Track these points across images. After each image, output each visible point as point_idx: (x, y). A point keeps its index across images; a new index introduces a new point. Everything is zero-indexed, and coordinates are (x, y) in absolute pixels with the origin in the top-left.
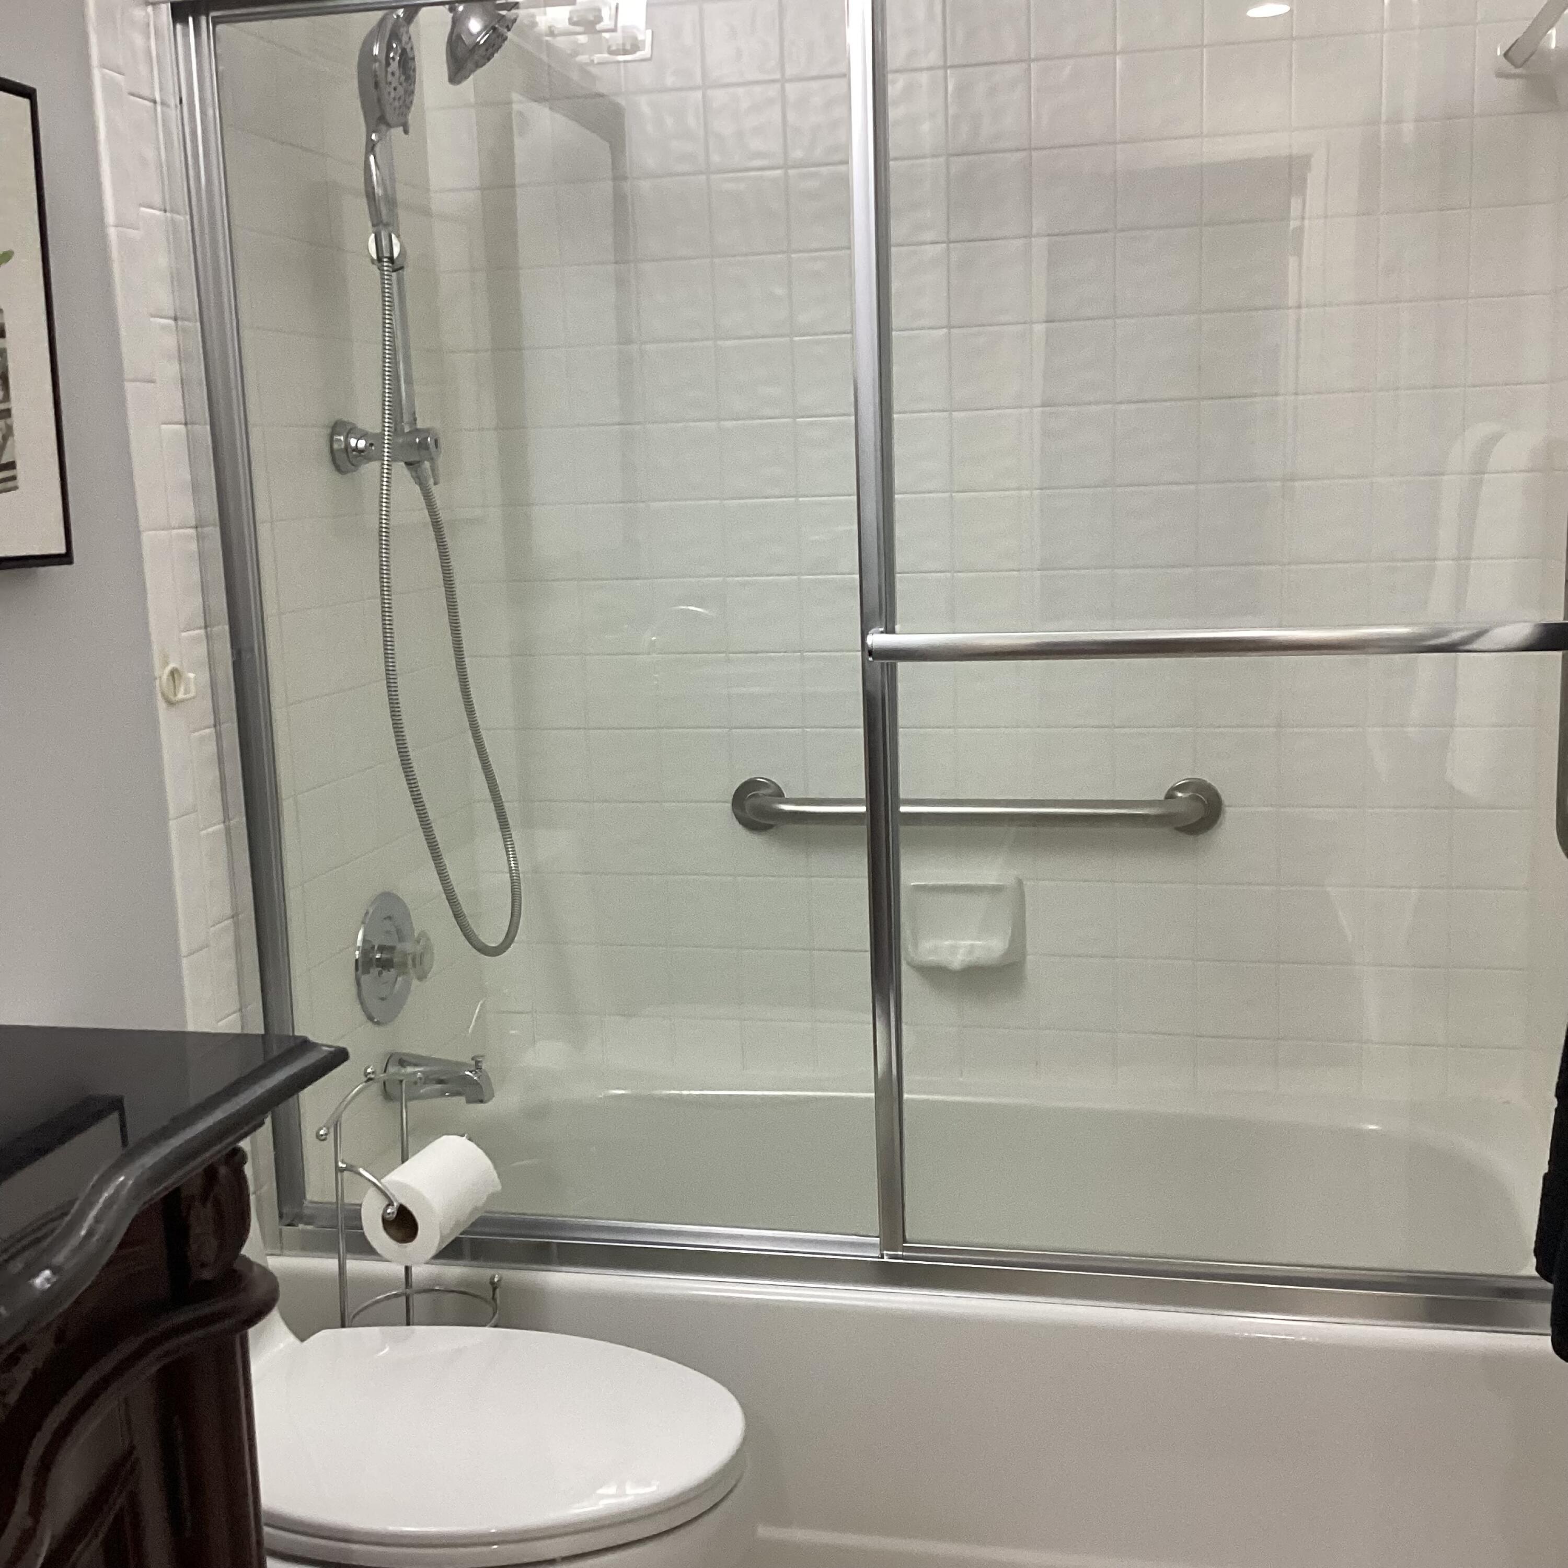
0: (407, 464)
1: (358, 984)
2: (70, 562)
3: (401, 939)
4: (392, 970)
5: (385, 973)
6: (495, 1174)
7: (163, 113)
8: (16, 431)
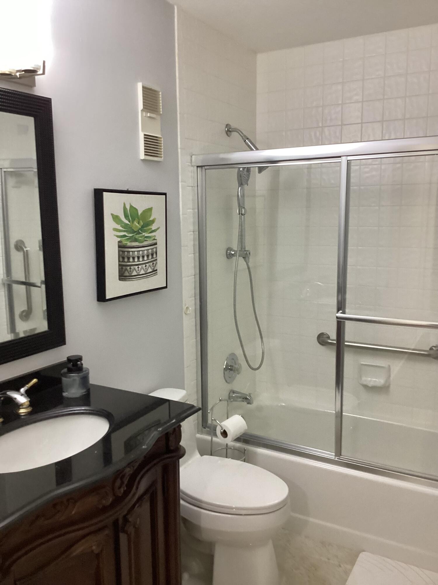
0: (242, 257)
1: (224, 374)
2: (167, 288)
3: (235, 364)
5: (231, 371)
7: (194, 188)
8: (158, 263)
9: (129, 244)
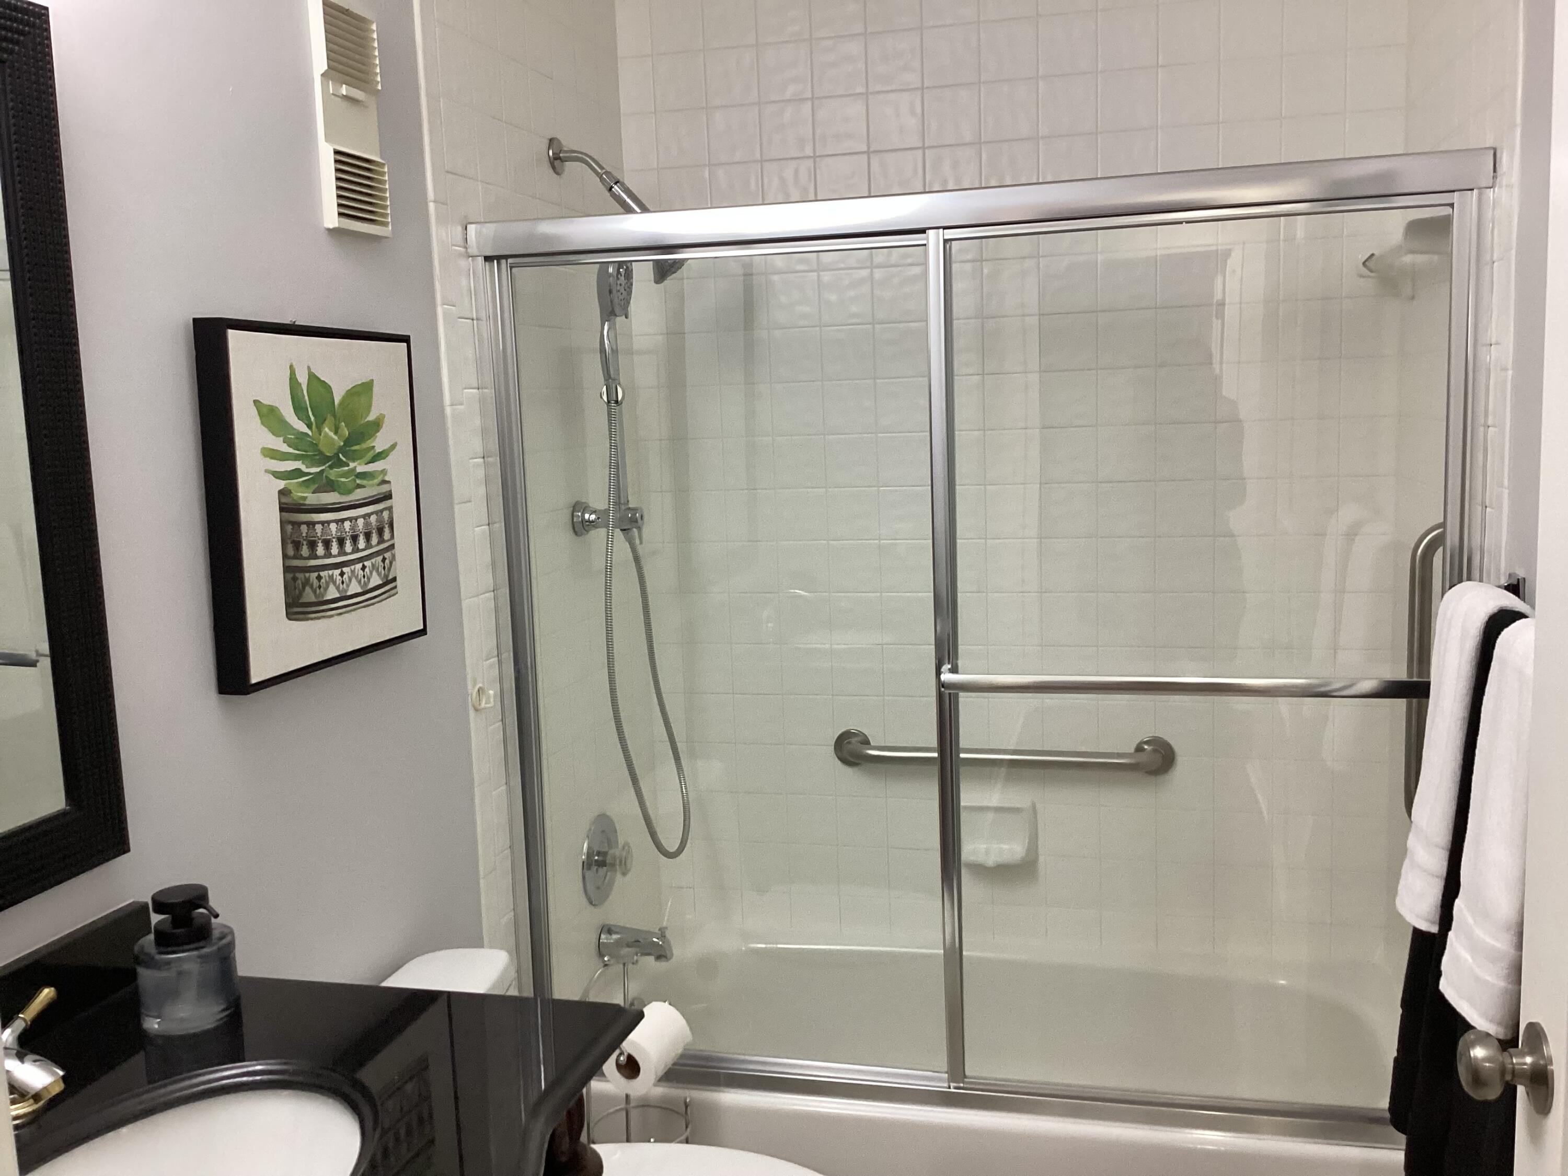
0: (621, 530)
1: (584, 878)
2: (425, 633)
3: (612, 847)
4: (605, 868)
5: (600, 871)
6: (688, 1029)
7: (477, 324)
8: (397, 555)
9: (313, 499)
